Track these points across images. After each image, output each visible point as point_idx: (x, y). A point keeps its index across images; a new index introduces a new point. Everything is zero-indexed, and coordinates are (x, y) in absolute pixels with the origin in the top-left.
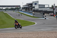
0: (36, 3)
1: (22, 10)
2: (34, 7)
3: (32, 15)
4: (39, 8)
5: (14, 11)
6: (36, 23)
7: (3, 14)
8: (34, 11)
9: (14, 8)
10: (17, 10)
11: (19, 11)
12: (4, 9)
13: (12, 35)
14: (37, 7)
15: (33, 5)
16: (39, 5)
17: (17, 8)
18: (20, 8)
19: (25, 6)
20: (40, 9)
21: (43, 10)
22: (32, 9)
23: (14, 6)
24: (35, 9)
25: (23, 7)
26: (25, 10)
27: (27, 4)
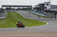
0: (48, 4)
1: (34, 10)
2: (46, 8)
3: (44, 16)
4: (51, 8)
5: (25, 11)
6: (47, 23)
7: (15, 14)
8: (46, 11)
9: (26, 8)
10: (28, 10)
11: (30, 11)
12: (16, 9)
13: (23, 34)
14: (48, 8)
15: (45, 6)
16: (51, 5)
17: (28, 8)
18: (32, 8)
19: (36, 6)
20: (52, 10)
21: (55, 11)
22: (43, 9)
23: (25, 6)
24: (47, 9)
25: (35, 7)
26: (36, 10)
27: (39, 4)
